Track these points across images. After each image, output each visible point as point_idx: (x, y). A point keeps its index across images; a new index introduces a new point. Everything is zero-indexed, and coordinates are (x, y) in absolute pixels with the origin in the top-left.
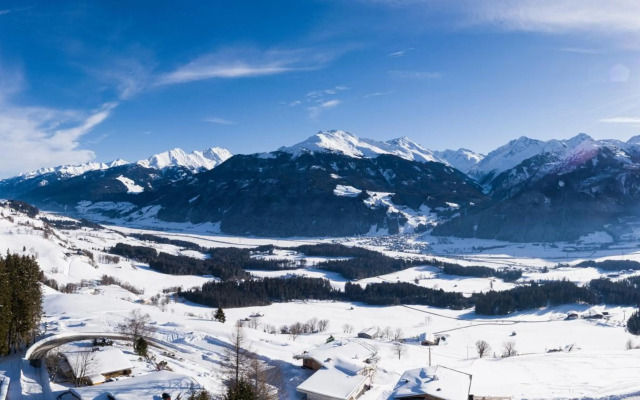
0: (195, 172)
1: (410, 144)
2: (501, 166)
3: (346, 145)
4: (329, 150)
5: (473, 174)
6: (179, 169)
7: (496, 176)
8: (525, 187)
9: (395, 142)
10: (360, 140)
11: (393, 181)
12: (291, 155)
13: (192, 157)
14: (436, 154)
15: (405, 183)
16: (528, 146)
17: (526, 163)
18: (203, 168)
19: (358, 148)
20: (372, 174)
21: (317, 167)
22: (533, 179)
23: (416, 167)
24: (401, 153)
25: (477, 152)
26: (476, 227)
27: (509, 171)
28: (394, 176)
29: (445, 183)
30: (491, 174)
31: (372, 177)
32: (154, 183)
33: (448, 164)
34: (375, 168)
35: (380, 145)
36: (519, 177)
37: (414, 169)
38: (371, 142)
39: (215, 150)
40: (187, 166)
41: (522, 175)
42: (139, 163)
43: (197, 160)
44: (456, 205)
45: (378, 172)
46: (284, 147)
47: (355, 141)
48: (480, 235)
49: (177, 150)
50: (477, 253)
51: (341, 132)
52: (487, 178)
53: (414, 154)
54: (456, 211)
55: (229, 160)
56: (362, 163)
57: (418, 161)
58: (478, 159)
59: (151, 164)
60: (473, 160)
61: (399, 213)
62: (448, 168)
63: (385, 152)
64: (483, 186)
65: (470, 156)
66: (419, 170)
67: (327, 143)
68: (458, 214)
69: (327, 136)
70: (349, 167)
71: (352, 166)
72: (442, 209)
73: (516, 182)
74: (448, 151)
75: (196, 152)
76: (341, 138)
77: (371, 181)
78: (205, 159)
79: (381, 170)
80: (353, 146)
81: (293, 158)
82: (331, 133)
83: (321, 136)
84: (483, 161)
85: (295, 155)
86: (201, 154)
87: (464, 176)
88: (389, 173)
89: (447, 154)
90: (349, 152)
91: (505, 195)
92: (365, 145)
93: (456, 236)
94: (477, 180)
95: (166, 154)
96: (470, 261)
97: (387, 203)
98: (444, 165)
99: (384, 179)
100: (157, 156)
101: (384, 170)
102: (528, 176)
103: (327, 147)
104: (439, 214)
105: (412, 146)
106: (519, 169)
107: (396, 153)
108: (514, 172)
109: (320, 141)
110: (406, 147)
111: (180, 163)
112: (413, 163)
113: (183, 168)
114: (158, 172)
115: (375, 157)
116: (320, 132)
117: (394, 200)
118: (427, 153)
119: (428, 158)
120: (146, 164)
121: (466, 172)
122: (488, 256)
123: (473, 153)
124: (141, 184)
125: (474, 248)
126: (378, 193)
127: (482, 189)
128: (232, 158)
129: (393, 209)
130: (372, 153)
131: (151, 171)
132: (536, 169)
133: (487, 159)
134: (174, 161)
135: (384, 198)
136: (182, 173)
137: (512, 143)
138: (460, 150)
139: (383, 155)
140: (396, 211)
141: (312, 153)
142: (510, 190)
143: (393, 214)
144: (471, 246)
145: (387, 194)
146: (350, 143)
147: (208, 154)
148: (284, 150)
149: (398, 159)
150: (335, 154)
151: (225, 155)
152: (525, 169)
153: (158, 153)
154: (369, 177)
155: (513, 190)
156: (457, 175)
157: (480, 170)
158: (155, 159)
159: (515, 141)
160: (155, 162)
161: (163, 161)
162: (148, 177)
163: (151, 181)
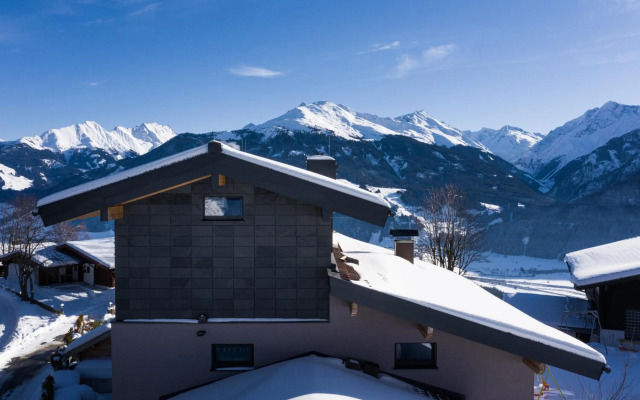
0: (119, 157)
1: (429, 121)
2: (569, 152)
3: (339, 122)
4: (316, 130)
5: (524, 164)
6: (94, 152)
7: (562, 165)
8: (613, 181)
9: (407, 119)
10: (359, 116)
11: (403, 172)
12: (262, 135)
13: (114, 135)
14: (466, 135)
15: (421, 176)
16: (618, 117)
17: (615, 143)
18: (133, 153)
19: (355, 127)
20: (375, 162)
21: (298, 153)
22: (627, 169)
23: (437, 154)
24: (415, 134)
25: (532, 131)
26: (526, 240)
27: (585, 158)
28: (406, 165)
29: (480, 176)
30: (554, 163)
31: (375, 168)
32: (50, 173)
33: (485, 150)
34: (377, 155)
35: (386, 122)
36: (601, 167)
37: (435, 157)
38: (373, 119)
39: (151, 127)
40: (106, 149)
41: (606, 162)
42: (24, 140)
43: (121, 140)
44: (495, 207)
45: (383, 161)
46: (251, 125)
47: (351, 118)
48: (532, 252)
49: (90, 124)
50: (527, 277)
51: (332, 104)
52: (546, 169)
53: (434, 134)
54: (496, 215)
55: (172, 140)
56: (360, 147)
57: (439, 144)
58: (533, 142)
59: (44, 144)
60: (524, 142)
61: (411, 217)
62: (485, 155)
63: (394, 133)
64: (540, 182)
65: (520, 136)
66: (442, 157)
67: (312, 119)
68: (499, 220)
69: (312, 109)
70: (342, 153)
71: (347, 151)
72: (474, 212)
73: (597, 174)
74: (485, 131)
75: (120, 128)
76: (332, 112)
77: (372, 172)
78: (135, 139)
79: (387, 158)
80: (348, 123)
81: (264, 139)
82: (317, 107)
83: (304, 110)
84: (540, 144)
85: (268, 135)
86: (129, 132)
87: (510, 166)
88: (399, 162)
89: (484, 135)
90: (343, 132)
91: (577, 194)
92: (366, 123)
93: (494, 251)
94: (530, 172)
95: (72, 130)
96: (515, 287)
97: (395, 203)
98: (478, 151)
99: (391, 170)
100: (55, 131)
101: (391, 158)
102: (617, 164)
103: (313, 125)
104: (470, 219)
105: (431, 123)
106: (602, 153)
107: (409, 133)
108: (593, 159)
109: (302, 116)
110: (423, 125)
111: (95, 144)
112: (433, 147)
113: (99, 151)
114: (59, 156)
115: (379, 139)
116: (303, 105)
117: (404, 199)
118: (454, 134)
119: (455, 141)
120: (37, 144)
121: (513, 162)
122: (544, 282)
123: (525, 133)
124: (28, 175)
125: (522, 270)
126: (381, 189)
127: (538, 186)
128: (176, 138)
129: (403, 211)
130: (374, 134)
131: (46, 154)
132: (632, 152)
133: (548, 140)
134: (85, 140)
135: (391, 195)
136: (99, 159)
137: (589, 114)
138: (505, 129)
139: (390, 136)
140: (408, 214)
141: (291, 133)
142: (584, 187)
143: (403, 217)
144: (518, 267)
145: (395, 190)
146: (344, 120)
147: (139, 132)
148: (251, 129)
149: (411, 141)
150: (323, 135)
151: (165, 135)
152: (612, 153)
153: (59, 128)
154: (369, 166)
155: (590, 187)
156: (499, 165)
157: (536, 157)
158: (52, 136)
159: (594, 110)
160: (52, 139)
161: (67, 140)
162: (41, 163)
163: (45, 169)
